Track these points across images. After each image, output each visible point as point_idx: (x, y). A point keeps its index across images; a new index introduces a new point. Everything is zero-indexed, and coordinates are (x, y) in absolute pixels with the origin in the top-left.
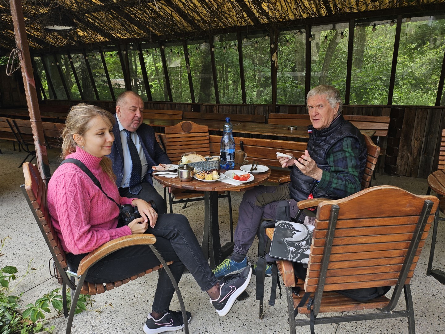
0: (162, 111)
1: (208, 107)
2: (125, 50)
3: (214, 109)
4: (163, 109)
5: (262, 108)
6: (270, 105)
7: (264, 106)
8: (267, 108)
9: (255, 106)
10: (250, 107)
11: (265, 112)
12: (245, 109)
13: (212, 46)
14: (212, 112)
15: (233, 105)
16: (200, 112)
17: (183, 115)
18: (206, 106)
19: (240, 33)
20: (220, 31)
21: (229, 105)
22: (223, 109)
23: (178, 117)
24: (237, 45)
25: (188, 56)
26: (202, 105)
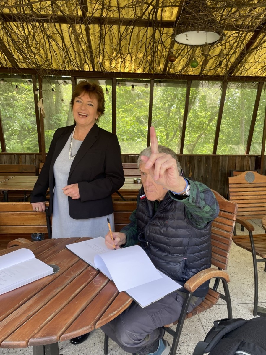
5: (28, 157)
6: (37, 154)
7: (30, 154)
8: (34, 157)
9: (19, 155)
10: (13, 157)
11: (32, 161)
12: (6, 158)
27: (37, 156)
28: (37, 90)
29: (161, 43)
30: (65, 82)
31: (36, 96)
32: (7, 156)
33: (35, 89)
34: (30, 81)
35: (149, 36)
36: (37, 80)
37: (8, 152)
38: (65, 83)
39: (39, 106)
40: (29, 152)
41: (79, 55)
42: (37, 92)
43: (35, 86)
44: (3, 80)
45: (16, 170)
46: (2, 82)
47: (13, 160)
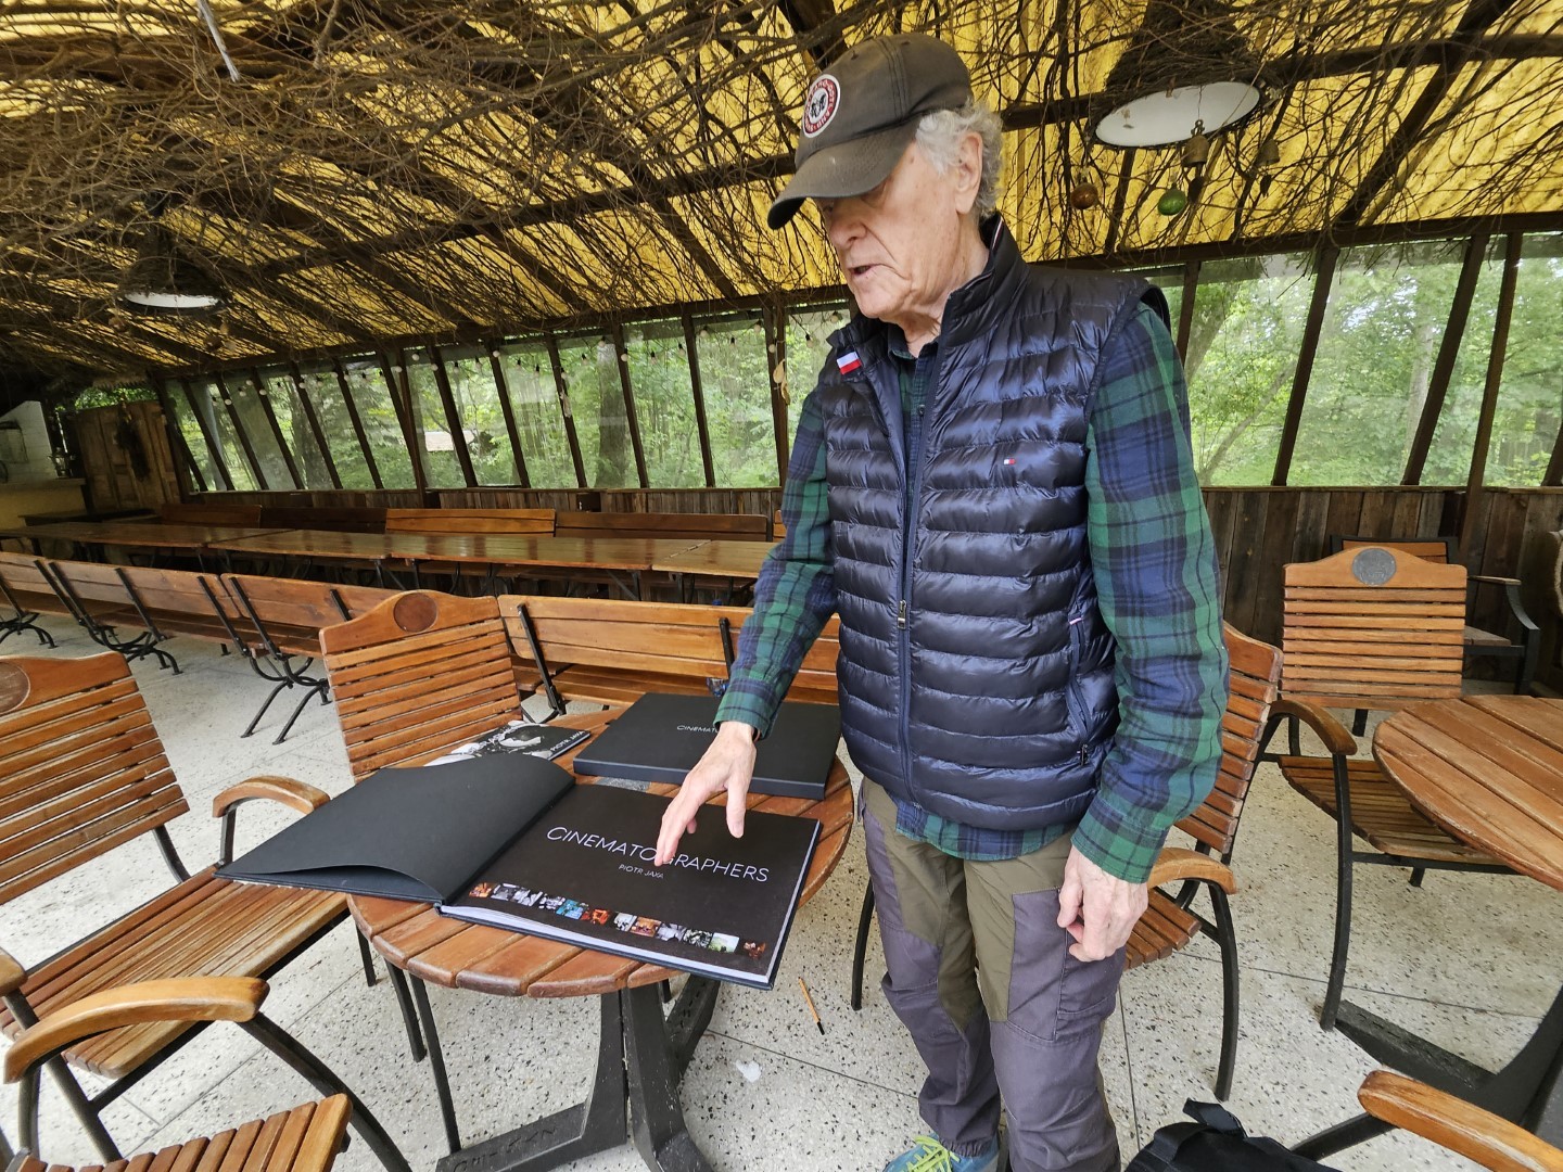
0: (502, 512)
1: (620, 498)
2: (398, 364)
3: (636, 501)
4: (507, 506)
5: (755, 496)
6: (772, 491)
7: (760, 491)
8: (768, 496)
9: (739, 493)
10: (726, 495)
11: (764, 505)
12: (712, 500)
13: (621, 350)
14: (631, 511)
15: (682, 492)
16: (599, 510)
17: (555, 520)
18: (614, 494)
19: (692, 319)
20: (640, 313)
21: (673, 492)
22: (657, 501)
23: (543, 526)
24: (684, 345)
25: (563, 376)
26: (604, 492)
27: (773, 495)
28: (774, 342)
30: (835, 314)
31: (770, 355)
32: (715, 495)
33: (770, 340)
34: (759, 323)
36: (772, 318)
37: (718, 485)
38: (836, 318)
39: (777, 380)
40: (762, 485)
42: (773, 348)
43: (769, 334)
44: (706, 329)
45: (727, 527)
46: (704, 334)
47: (726, 503)
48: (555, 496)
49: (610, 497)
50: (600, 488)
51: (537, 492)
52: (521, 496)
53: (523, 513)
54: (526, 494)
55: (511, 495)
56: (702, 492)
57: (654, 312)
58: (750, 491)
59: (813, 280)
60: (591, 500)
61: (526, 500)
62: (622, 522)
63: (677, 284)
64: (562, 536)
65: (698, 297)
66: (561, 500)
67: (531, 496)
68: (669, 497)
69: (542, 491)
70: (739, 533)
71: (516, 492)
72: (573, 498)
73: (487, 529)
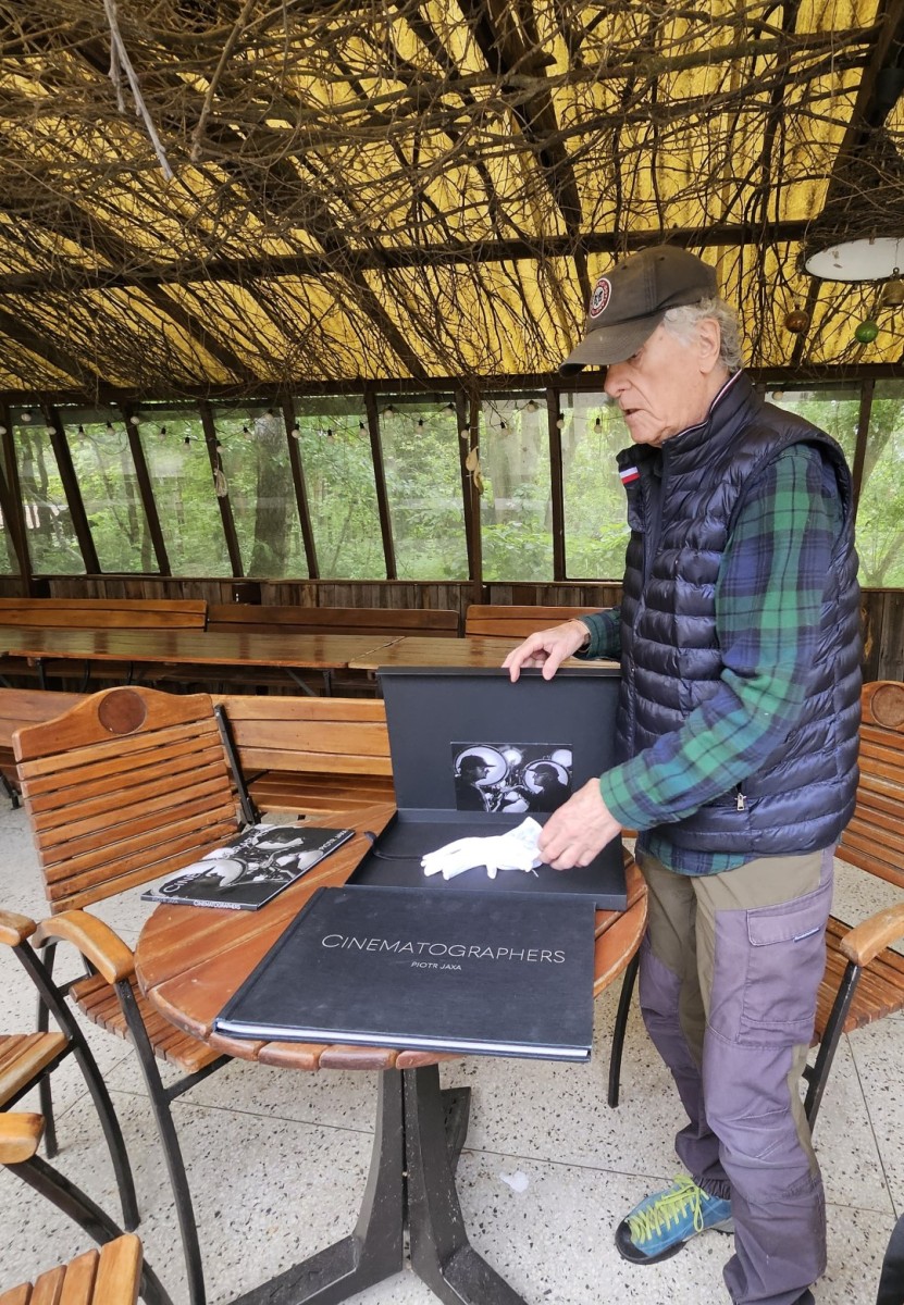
0: (136, 604)
1: (284, 589)
3: (305, 593)
4: (140, 596)
5: (443, 590)
6: (463, 585)
7: (448, 585)
8: (457, 591)
9: (424, 586)
10: (410, 589)
11: (452, 600)
12: (395, 593)
13: (292, 426)
14: (298, 603)
15: (359, 584)
16: (257, 602)
17: (207, 614)
18: (279, 586)
19: (374, 397)
20: (315, 387)
21: (350, 584)
22: (329, 593)
23: (191, 620)
24: (366, 426)
25: (219, 450)
26: (265, 583)
27: (464, 589)
28: (467, 428)
29: (781, 285)
30: (531, 403)
31: (462, 442)
32: (397, 587)
33: (462, 426)
34: (451, 407)
35: (746, 267)
36: (465, 403)
37: (400, 578)
38: (531, 407)
39: (469, 467)
40: (448, 578)
41: (567, 334)
42: (466, 434)
43: (461, 419)
44: (390, 408)
45: (414, 623)
46: (388, 413)
47: (410, 598)
48: (204, 586)
49: (273, 589)
50: (258, 577)
51: (181, 582)
52: (159, 586)
53: (164, 605)
54: (166, 584)
55: (146, 584)
56: (382, 585)
57: (332, 386)
58: (437, 584)
59: (508, 367)
60: (250, 592)
61: (166, 590)
62: (289, 617)
63: (360, 360)
64: (212, 631)
65: (382, 374)
66: (211, 592)
67: (172, 586)
68: (344, 590)
69: (187, 580)
70: (427, 629)
71: (154, 580)
72: (227, 590)
73: (117, 623)
